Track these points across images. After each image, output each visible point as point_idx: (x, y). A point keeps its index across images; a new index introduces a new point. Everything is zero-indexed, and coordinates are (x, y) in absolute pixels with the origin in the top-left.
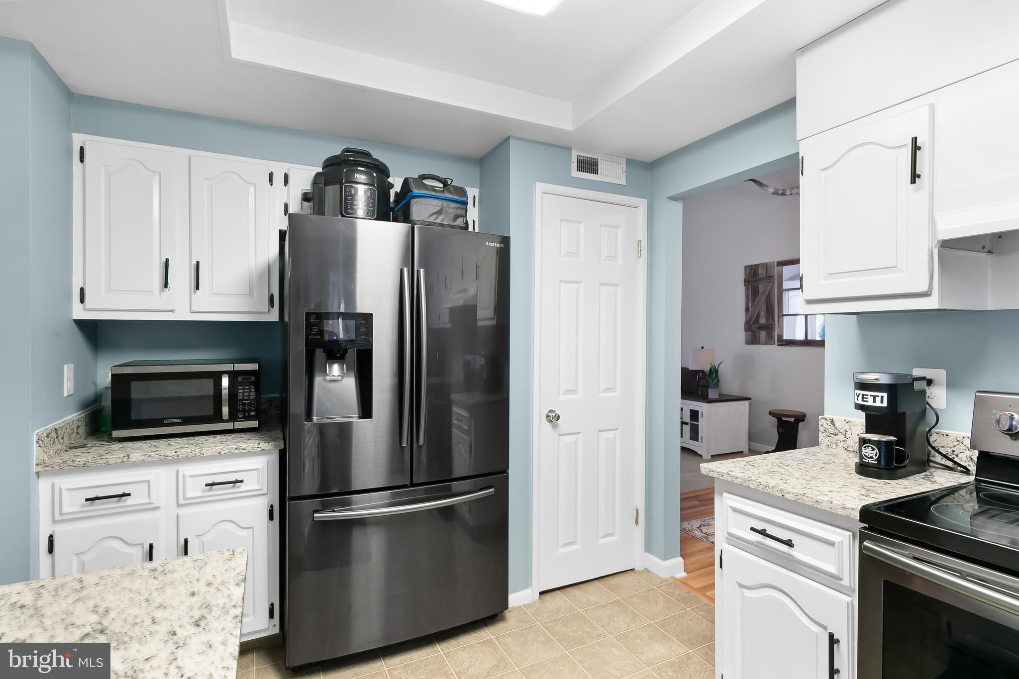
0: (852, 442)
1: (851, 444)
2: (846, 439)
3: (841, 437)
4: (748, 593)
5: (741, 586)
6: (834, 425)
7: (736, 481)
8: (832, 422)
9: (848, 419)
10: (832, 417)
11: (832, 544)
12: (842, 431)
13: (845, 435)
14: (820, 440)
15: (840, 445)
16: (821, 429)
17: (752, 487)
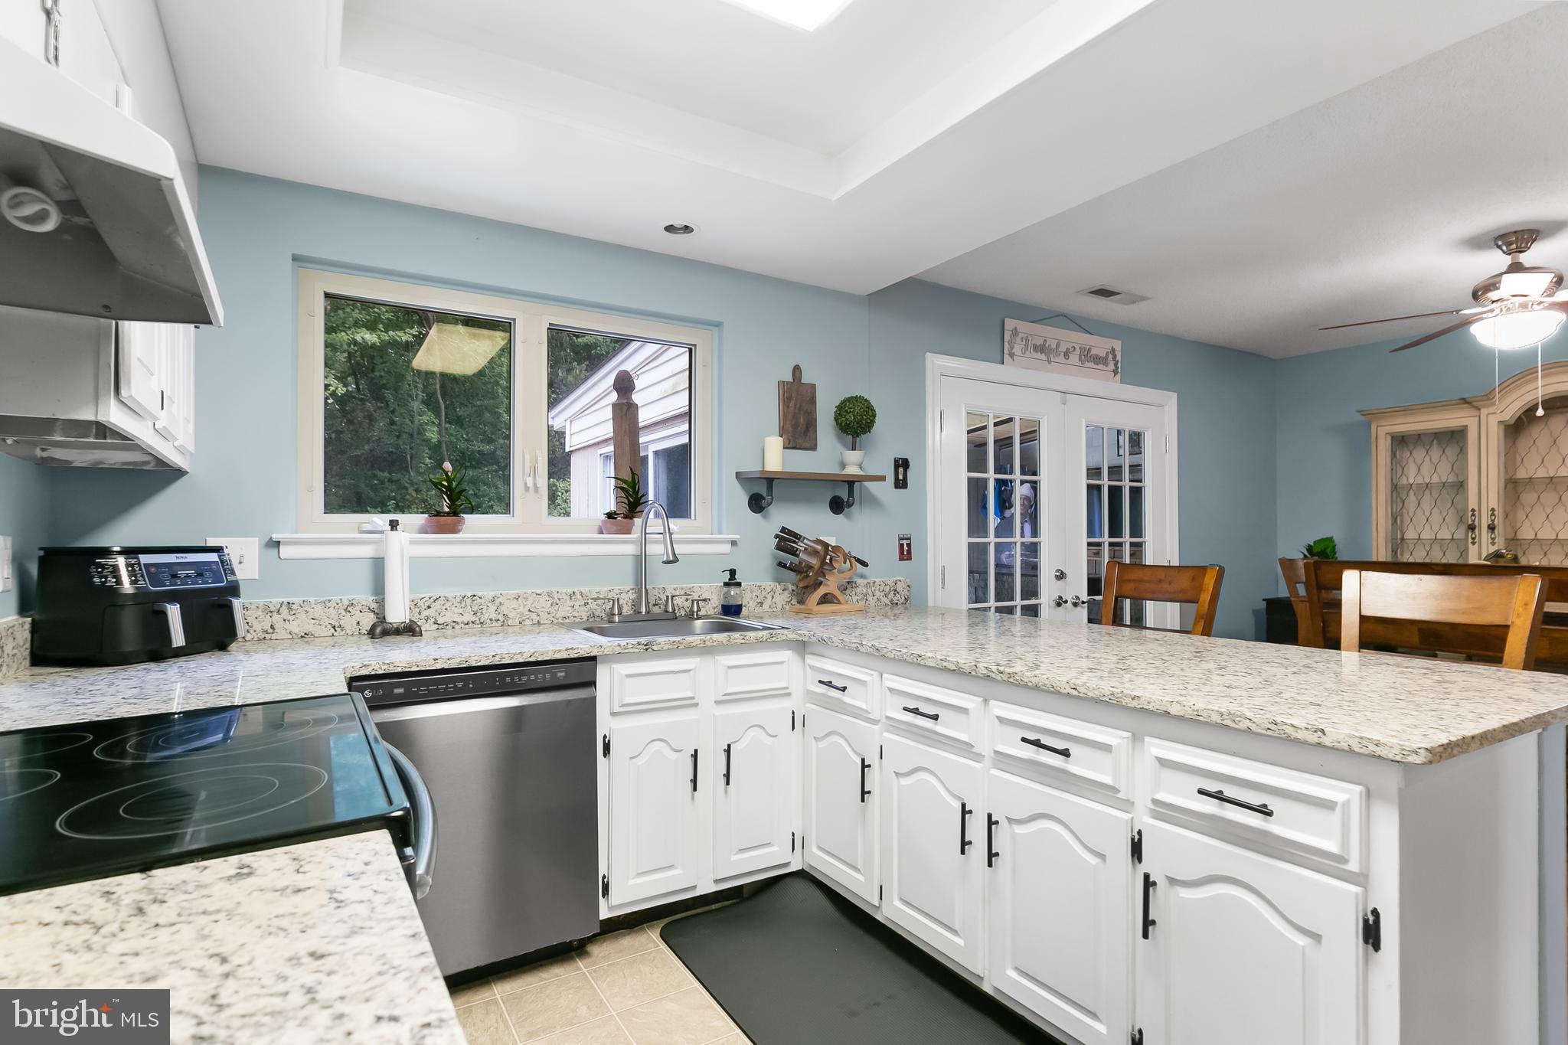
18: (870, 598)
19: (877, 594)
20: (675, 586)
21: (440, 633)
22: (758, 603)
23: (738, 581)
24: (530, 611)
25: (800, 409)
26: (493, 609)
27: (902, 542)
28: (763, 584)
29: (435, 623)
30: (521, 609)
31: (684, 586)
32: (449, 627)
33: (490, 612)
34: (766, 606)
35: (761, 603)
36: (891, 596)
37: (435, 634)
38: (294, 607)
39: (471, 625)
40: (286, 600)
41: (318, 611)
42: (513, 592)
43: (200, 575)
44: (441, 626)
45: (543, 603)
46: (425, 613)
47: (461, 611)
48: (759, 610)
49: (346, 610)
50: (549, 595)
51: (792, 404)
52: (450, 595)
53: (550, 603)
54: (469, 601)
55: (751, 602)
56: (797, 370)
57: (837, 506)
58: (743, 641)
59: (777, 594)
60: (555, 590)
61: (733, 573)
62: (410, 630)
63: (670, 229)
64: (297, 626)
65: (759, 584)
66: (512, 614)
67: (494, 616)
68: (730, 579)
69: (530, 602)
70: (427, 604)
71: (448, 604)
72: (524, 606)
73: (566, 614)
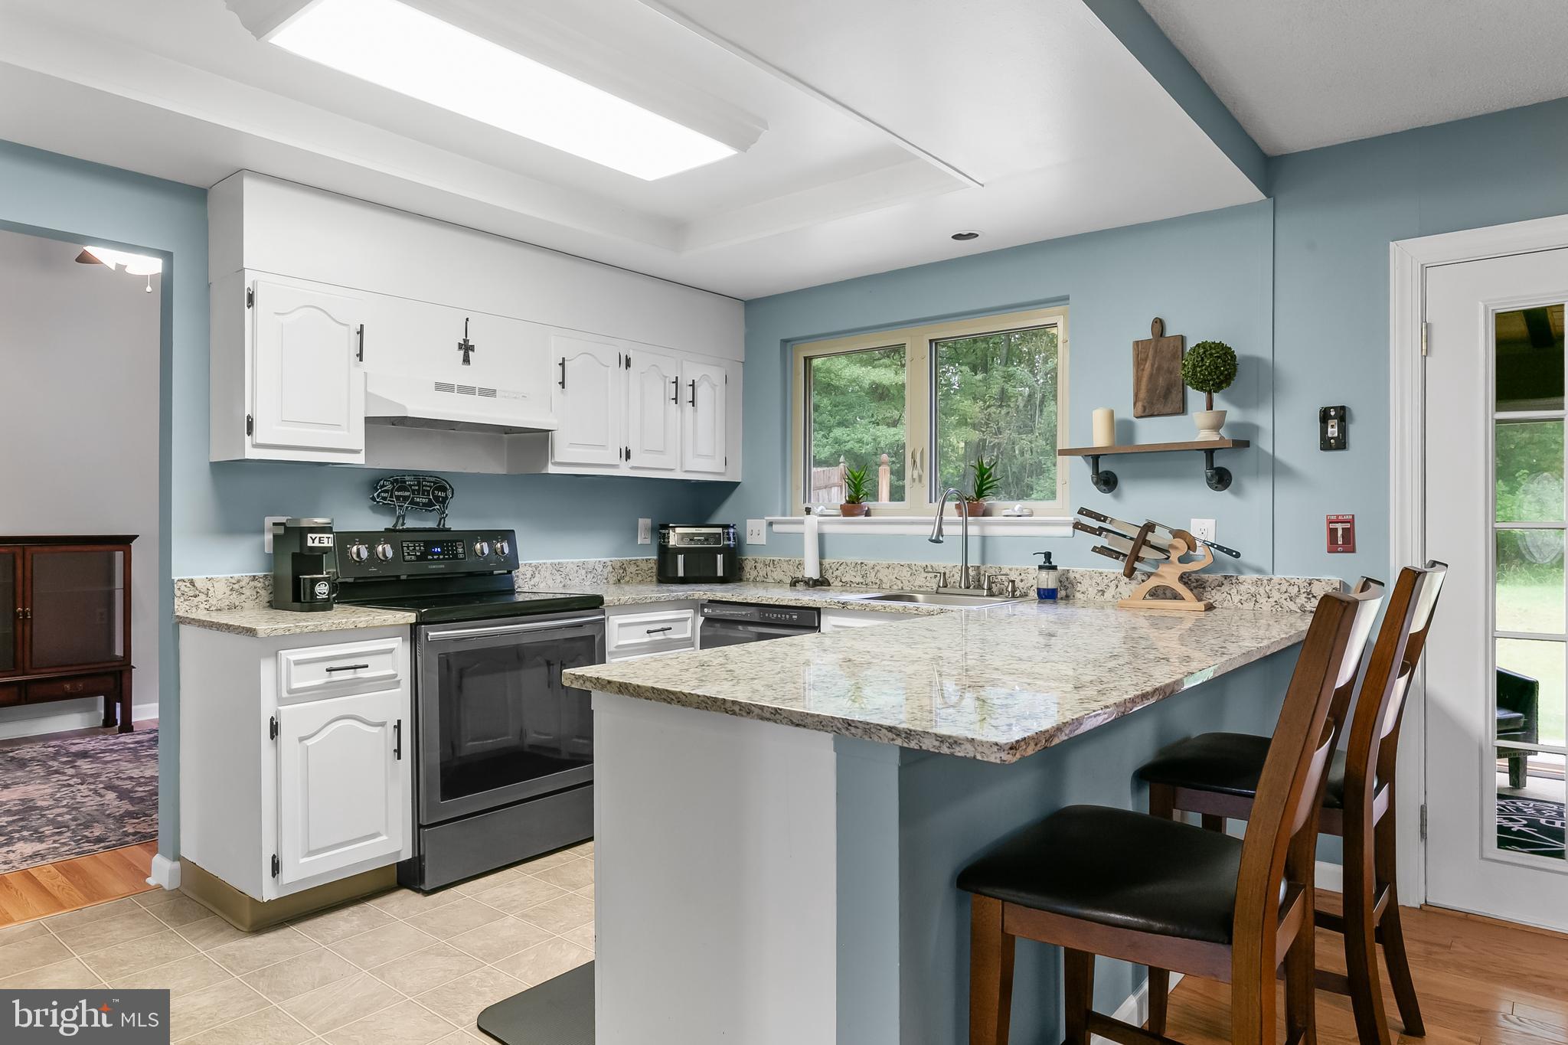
0: (215, 600)
1: (214, 603)
2: (208, 599)
3: (202, 597)
4: (308, 743)
5: (301, 739)
6: (194, 586)
7: (306, 630)
8: (192, 582)
9: (209, 577)
10: (191, 577)
11: (391, 651)
12: (204, 590)
13: (207, 595)
14: (176, 607)
15: (202, 606)
16: (178, 593)
17: (325, 629)
18: (1262, 600)
19: (1276, 595)
20: (1010, 567)
21: (844, 588)
22: (1099, 591)
23: (1053, 564)
24: (896, 578)
25: (1159, 368)
26: (873, 574)
27: (1332, 526)
28: (1105, 570)
29: (841, 581)
30: (890, 577)
31: (1019, 567)
32: (848, 585)
33: (871, 577)
34: (1108, 595)
35: (1103, 592)
36: (1302, 600)
37: (841, 589)
38: (776, 563)
39: (860, 585)
40: (772, 558)
41: (785, 566)
42: (885, 563)
43: (706, 540)
44: (844, 584)
45: (905, 573)
46: (835, 574)
47: (855, 574)
48: (1099, 598)
49: (797, 567)
50: (909, 566)
51: (1148, 365)
52: (849, 562)
53: (910, 573)
54: (859, 567)
55: (1090, 589)
56: (1159, 325)
57: (1221, 479)
58: (916, 612)
59: (1122, 583)
60: (913, 563)
61: (1048, 556)
62: (821, 583)
63: (957, 237)
64: (777, 575)
65: (1100, 570)
66: (885, 580)
67: (873, 580)
68: (1044, 563)
69: (896, 571)
70: (837, 567)
71: (848, 568)
72: (893, 574)
73: (921, 584)
